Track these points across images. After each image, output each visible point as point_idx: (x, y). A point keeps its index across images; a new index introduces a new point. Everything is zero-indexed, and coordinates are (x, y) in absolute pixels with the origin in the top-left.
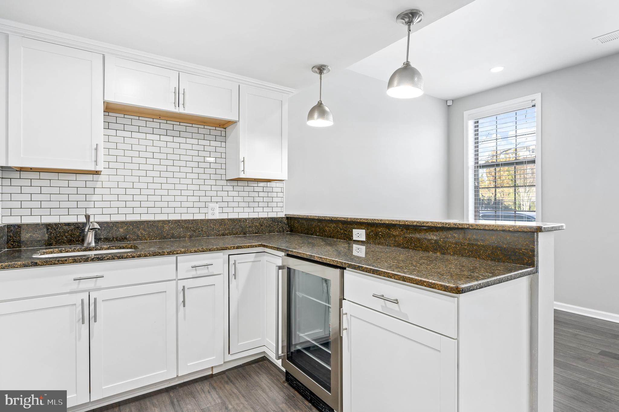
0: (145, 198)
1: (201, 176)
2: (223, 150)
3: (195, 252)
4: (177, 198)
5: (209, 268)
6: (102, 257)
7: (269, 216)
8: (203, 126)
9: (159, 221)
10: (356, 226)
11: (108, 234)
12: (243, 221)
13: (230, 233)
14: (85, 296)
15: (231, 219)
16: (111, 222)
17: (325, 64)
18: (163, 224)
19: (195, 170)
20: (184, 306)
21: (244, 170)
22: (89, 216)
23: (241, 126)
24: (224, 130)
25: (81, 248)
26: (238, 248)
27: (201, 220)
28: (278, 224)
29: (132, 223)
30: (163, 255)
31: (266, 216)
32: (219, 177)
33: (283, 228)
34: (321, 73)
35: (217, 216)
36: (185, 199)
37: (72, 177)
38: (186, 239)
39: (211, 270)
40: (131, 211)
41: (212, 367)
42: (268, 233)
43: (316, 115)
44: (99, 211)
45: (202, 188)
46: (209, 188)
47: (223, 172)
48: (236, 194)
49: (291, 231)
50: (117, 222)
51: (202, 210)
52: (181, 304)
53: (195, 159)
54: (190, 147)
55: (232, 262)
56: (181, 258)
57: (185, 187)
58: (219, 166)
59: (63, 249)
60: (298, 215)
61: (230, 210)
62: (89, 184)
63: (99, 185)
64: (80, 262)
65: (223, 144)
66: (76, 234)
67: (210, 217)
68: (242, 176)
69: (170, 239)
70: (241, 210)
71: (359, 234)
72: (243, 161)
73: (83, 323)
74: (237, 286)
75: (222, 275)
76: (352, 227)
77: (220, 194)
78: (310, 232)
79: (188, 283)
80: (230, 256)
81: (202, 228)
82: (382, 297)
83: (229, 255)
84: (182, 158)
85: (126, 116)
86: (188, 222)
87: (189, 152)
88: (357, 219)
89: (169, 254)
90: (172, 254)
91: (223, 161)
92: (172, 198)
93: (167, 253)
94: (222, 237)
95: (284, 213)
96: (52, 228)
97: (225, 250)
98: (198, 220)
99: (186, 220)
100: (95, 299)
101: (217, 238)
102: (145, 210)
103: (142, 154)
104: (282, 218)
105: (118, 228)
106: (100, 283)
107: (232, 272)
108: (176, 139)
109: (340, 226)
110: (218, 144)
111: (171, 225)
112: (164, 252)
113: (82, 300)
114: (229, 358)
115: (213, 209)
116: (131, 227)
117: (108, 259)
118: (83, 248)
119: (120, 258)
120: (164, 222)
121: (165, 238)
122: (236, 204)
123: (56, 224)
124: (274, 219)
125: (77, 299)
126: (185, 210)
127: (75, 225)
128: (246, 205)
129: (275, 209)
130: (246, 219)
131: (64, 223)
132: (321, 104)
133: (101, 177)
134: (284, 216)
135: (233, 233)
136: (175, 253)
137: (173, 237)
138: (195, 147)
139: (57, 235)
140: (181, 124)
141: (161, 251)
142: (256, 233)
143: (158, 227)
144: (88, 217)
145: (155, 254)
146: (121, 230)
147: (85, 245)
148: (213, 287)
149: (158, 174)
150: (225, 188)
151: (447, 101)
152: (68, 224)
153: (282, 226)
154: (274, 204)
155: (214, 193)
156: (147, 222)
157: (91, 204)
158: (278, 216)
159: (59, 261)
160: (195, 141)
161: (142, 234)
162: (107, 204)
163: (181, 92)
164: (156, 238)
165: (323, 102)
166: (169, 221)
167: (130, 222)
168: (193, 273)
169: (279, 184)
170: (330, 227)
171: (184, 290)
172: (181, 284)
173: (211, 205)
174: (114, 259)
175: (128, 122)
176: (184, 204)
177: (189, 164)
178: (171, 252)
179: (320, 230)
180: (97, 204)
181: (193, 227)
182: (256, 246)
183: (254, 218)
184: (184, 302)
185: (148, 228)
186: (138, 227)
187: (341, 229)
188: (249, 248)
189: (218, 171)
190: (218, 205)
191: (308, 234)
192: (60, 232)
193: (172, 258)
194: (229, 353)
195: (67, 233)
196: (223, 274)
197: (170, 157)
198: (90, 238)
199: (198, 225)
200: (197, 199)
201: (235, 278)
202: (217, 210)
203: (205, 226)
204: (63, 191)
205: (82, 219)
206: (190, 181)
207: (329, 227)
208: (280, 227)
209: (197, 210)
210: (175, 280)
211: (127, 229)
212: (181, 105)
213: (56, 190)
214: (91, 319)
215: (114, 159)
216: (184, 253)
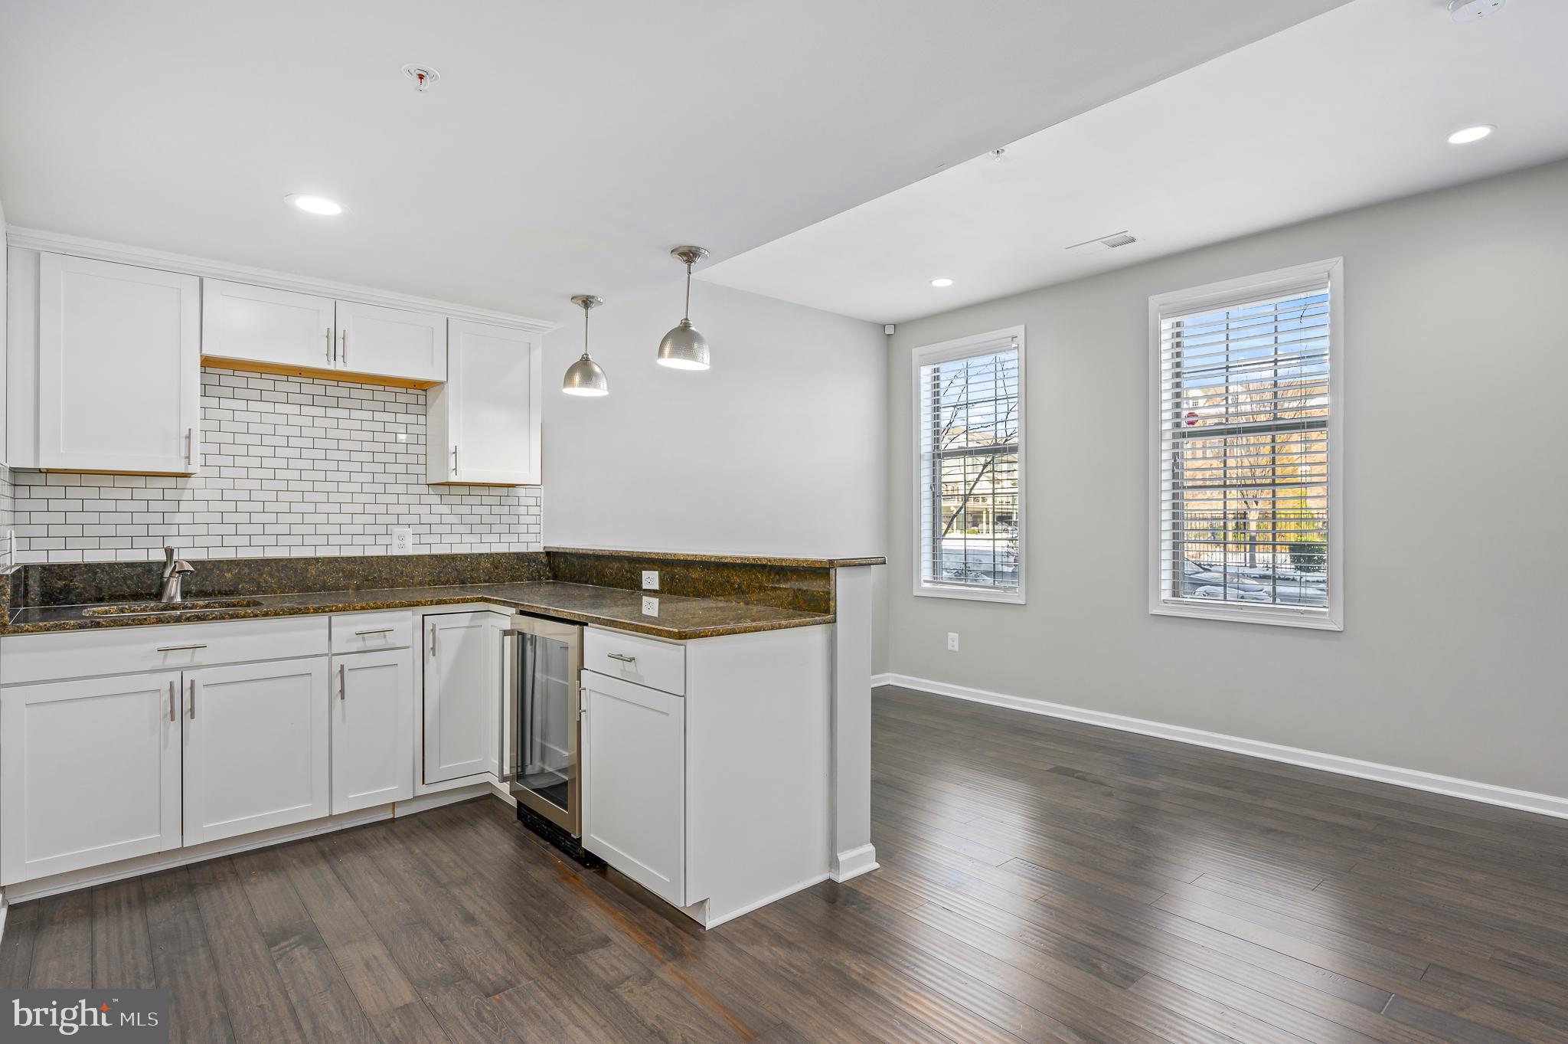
0: (272, 518)
1: (378, 478)
2: (421, 430)
3: (363, 608)
4: (333, 519)
5: (387, 637)
6: (204, 615)
7: (512, 550)
8: (382, 388)
9: (298, 560)
10: (646, 566)
11: (204, 582)
12: (461, 559)
13: (434, 580)
14: (175, 677)
15: (437, 555)
16: (210, 561)
17: (591, 294)
18: (305, 564)
19: (366, 467)
20: (343, 698)
21: (456, 469)
22: (172, 551)
23: (451, 389)
24: (424, 393)
25: (158, 605)
26: (439, 603)
27: (378, 557)
28: (529, 565)
29: (248, 563)
30: (306, 613)
31: (506, 550)
32: (413, 479)
33: (539, 572)
34: (588, 308)
35: (410, 550)
36: (347, 519)
37: (140, 482)
38: (350, 591)
39: (391, 639)
40: (245, 540)
41: (394, 803)
42: (509, 581)
43: (577, 378)
44: (188, 542)
45: (381, 498)
46: (393, 499)
47: (421, 469)
48: (445, 509)
49: (555, 577)
50: (221, 561)
51: (380, 540)
52: (337, 695)
53: (367, 446)
54: (357, 425)
55: (428, 628)
56: (337, 619)
57: (348, 498)
58: (413, 459)
59: (127, 607)
60: (563, 548)
61: (436, 539)
62: (168, 494)
63: (187, 495)
64: (168, 622)
65: (422, 419)
66: (145, 583)
67: (395, 551)
68: (453, 478)
69: (320, 591)
70: (456, 539)
71: (651, 579)
72: (455, 453)
73: (172, 719)
74: (439, 669)
75: (410, 649)
76: (641, 566)
77: (414, 509)
78: (583, 579)
79: (350, 661)
80: (425, 617)
81: (380, 571)
82: (620, 657)
83: (423, 616)
84: (343, 445)
85: (236, 373)
86: (353, 562)
87: (355, 435)
88: (646, 553)
89: (316, 611)
90: (322, 612)
91: (421, 449)
92: (323, 518)
93: (314, 609)
94: (418, 587)
95: (542, 545)
96: (103, 571)
97: (416, 606)
98: (372, 557)
99: (350, 557)
100: (192, 682)
101: (408, 590)
102: (272, 540)
103: (267, 440)
104: (538, 553)
105: (222, 572)
106: (200, 657)
107: (429, 644)
108: (331, 412)
109: (627, 566)
110: (412, 419)
111: (321, 566)
112: (308, 609)
113: (171, 683)
114: (423, 790)
115: (401, 538)
116: (246, 570)
117: (213, 618)
118: (161, 605)
119: (234, 618)
120: (308, 561)
121: (309, 589)
122: (447, 529)
123: (111, 565)
124: (522, 556)
125: (162, 681)
126: (347, 540)
127: (144, 567)
128: (467, 529)
129: (523, 538)
130: (466, 556)
131: (125, 563)
132: (587, 360)
133: (192, 482)
134: (542, 550)
135: (440, 581)
136: (327, 609)
137: (324, 587)
138: (367, 426)
139: (111, 583)
140: (340, 384)
141: (302, 607)
142: (485, 581)
143: (296, 569)
144: (169, 552)
145: (292, 612)
146: (228, 575)
147: (164, 600)
148: (394, 668)
149: (296, 475)
150: (425, 499)
151: (885, 326)
152: (132, 565)
153: (537, 568)
154: (523, 529)
155: (404, 509)
156: (277, 561)
157: (174, 530)
158: (530, 550)
159: (134, 620)
160: (368, 415)
161: (266, 582)
162: (203, 529)
163: (340, 334)
164: (292, 589)
165: (590, 357)
166: (317, 560)
167: (245, 560)
168: (358, 645)
169: (531, 492)
170: (612, 569)
171: (342, 672)
172: (338, 661)
173: (397, 530)
174: (224, 618)
175: (242, 382)
176: (345, 529)
177: (355, 456)
178: (320, 609)
179: (597, 573)
180: (184, 530)
181: (363, 571)
182: (472, 601)
183: (481, 555)
184: (342, 692)
185: (278, 571)
186: (259, 570)
187: (627, 572)
188: (459, 603)
189: (412, 469)
190: (411, 530)
191: (580, 582)
192: (117, 579)
193: (323, 619)
194: (423, 783)
195: (129, 579)
196: (413, 647)
197: (318, 443)
198: (174, 589)
199: (372, 565)
200: (370, 519)
201: (434, 655)
202: (409, 540)
203: (386, 568)
204: (121, 506)
205: (161, 556)
206: (357, 488)
207: (609, 568)
208: (533, 571)
209: (370, 540)
210: (326, 655)
211: (239, 572)
212: (339, 359)
213: (110, 506)
214: (186, 714)
215: (215, 449)
216: (344, 610)
